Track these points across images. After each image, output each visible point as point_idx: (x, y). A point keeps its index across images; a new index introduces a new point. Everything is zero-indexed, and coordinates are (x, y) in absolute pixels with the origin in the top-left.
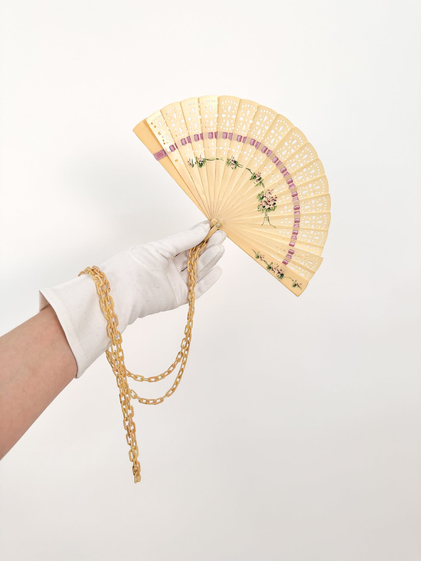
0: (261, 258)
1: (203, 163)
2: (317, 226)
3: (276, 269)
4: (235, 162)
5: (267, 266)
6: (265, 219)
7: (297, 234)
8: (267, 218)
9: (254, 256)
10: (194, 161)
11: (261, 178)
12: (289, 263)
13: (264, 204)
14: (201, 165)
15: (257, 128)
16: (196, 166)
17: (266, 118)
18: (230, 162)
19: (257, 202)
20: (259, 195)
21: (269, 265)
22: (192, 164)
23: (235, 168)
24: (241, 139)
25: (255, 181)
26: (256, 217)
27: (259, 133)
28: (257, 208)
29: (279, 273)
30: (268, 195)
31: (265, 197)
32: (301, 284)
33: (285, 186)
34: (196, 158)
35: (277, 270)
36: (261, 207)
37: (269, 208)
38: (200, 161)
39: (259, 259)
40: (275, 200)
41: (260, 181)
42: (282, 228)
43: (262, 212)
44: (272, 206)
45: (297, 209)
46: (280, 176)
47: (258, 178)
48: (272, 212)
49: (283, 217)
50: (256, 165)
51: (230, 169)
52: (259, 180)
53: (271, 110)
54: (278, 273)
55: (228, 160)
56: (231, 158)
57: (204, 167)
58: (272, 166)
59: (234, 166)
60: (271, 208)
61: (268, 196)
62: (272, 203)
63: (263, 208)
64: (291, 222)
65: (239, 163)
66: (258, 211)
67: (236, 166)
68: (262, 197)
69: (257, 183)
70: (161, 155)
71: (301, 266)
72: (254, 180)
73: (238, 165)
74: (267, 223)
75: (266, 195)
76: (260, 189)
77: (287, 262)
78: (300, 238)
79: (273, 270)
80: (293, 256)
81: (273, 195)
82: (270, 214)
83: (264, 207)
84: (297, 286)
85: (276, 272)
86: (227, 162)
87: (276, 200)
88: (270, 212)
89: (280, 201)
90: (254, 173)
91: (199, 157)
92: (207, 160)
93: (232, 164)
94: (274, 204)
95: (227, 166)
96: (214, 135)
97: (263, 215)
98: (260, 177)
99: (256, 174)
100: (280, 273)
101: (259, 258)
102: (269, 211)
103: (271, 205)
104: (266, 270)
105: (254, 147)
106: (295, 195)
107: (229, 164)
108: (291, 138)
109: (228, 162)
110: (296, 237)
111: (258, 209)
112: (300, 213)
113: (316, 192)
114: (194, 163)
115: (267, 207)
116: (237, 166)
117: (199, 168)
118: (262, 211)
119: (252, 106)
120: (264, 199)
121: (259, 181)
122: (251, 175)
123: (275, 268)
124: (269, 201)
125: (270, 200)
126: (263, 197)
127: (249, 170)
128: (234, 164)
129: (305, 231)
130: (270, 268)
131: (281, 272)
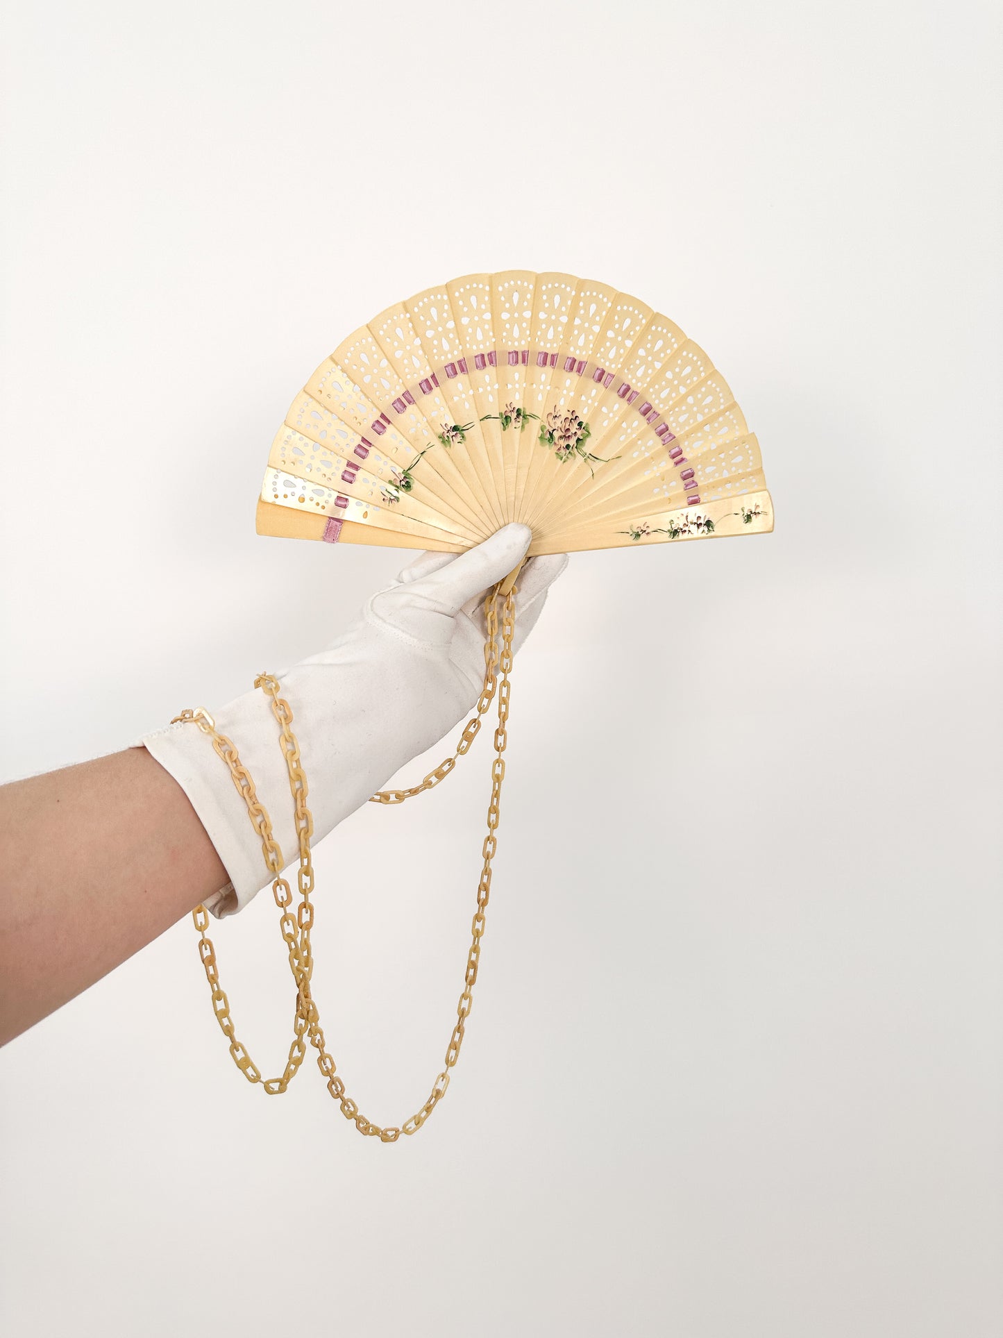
0: (645, 531)
1: (407, 480)
2: (688, 381)
3: (689, 524)
4: (455, 428)
5: (668, 534)
6: (588, 464)
7: (667, 429)
8: (590, 456)
9: (630, 539)
10: (392, 489)
11: (518, 410)
12: (700, 496)
13: (563, 443)
14: (408, 486)
15: (435, 342)
16: (401, 494)
17: (434, 311)
18: (446, 438)
19: (549, 451)
20: (541, 438)
21: (670, 528)
22: (392, 498)
23: (463, 437)
24: (428, 385)
25: (513, 424)
26: (569, 475)
27: (446, 346)
28: (559, 460)
29: (699, 525)
30: (555, 423)
31: (554, 430)
32: (757, 506)
33: (571, 380)
34: (390, 482)
35: (692, 523)
36: (563, 451)
37: (578, 440)
38: (401, 481)
39: (643, 536)
40: (575, 419)
41: (522, 414)
42: (632, 445)
43: (573, 458)
44: (579, 433)
45: (626, 393)
46: (545, 375)
47: (514, 415)
48: (588, 440)
49: (616, 428)
50: (491, 398)
51: (457, 447)
52: (519, 415)
53: (428, 293)
54: (698, 528)
55: (441, 437)
56: (442, 430)
57: (415, 485)
58: (518, 373)
59: (459, 438)
60: (581, 438)
61: (558, 423)
62: (574, 428)
63: (568, 451)
64: (639, 422)
65: (461, 424)
66: (564, 462)
67: (463, 434)
68: (548, 436)
69: (520, 424)
70: (333, 528)
71: (728, 481)
72: (510, 425)
73: (464, 428)
74: (597, 466)
75: (552, 425)
76: (534, 427)
77: (696, 498)
78: (678, 429)
79: (685, 531)
80: (695, 478)
81: (564, 414)
82: (588, 447)
83: (568, 447)
84: (753, 517)
85: (693, 528)
86: (443, 442)
87: (576, 417)
88: (586, 444)
89: (585, 411)
90: (501, 414)
91: (392, 477)
92: (409, 469)
93: (452, 437)
94: (580, 424)
95: (448, 447)
96: (382, 424)
97: (580, 459)
98: (515, 410)
99: (503, 412)
100: (701, 524)
101: (639, 535)
102: (583, 445)
103: (576, 432)
104: (672, 541)
105: (460, 376)
106: (600, 376)
107: (449, 441)
108: (503, 298)
109: (444, 440)
110: (670, 435)
111: (561, 459)
112: (637, 393)
113: (632, 333)
114: (395, 493)
115: (572, 442)
116: (464, 432)
117: (409, 493)
118: (569, 456)
119: (395, 318)
120: (556, 434)
121: (521, 417)
122: (498, 421)
123: (685, 524)
124: (568, 430)
125: (567, 427)
126: (551, 435)
127: (487, 418)
128: (456, 434)
129: (677, 409)
130: (675, 533)
131: (702, 521)
